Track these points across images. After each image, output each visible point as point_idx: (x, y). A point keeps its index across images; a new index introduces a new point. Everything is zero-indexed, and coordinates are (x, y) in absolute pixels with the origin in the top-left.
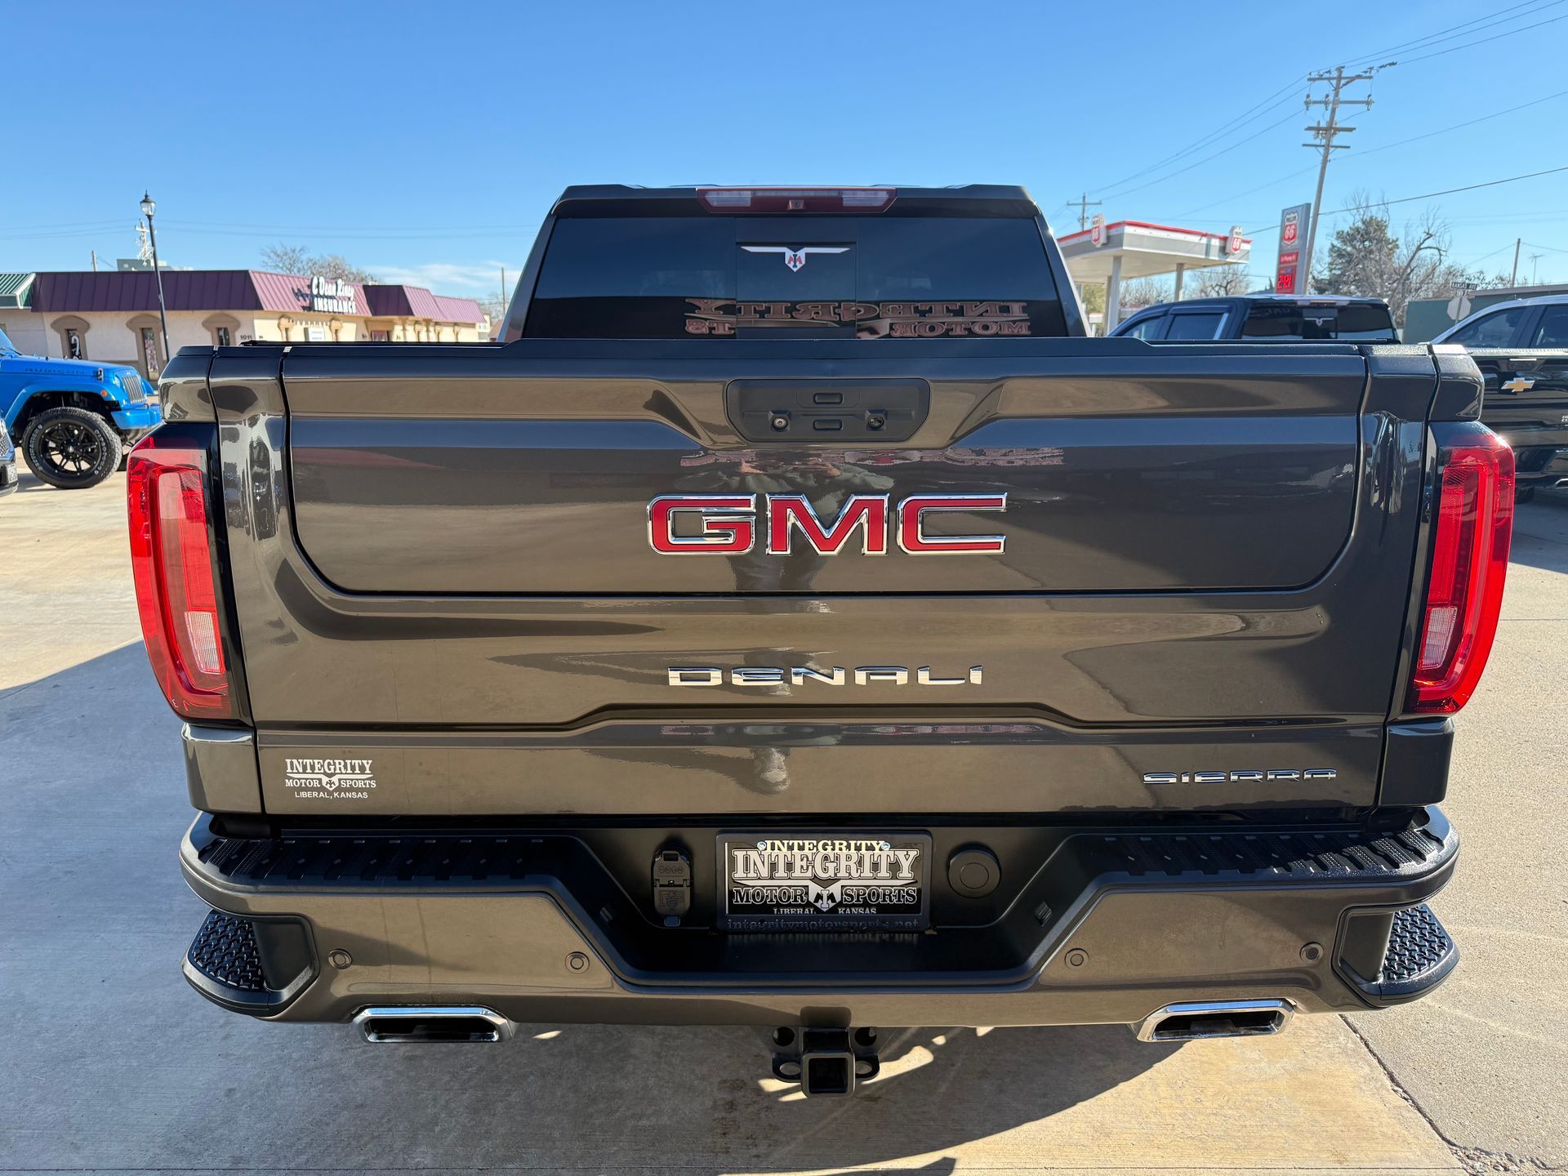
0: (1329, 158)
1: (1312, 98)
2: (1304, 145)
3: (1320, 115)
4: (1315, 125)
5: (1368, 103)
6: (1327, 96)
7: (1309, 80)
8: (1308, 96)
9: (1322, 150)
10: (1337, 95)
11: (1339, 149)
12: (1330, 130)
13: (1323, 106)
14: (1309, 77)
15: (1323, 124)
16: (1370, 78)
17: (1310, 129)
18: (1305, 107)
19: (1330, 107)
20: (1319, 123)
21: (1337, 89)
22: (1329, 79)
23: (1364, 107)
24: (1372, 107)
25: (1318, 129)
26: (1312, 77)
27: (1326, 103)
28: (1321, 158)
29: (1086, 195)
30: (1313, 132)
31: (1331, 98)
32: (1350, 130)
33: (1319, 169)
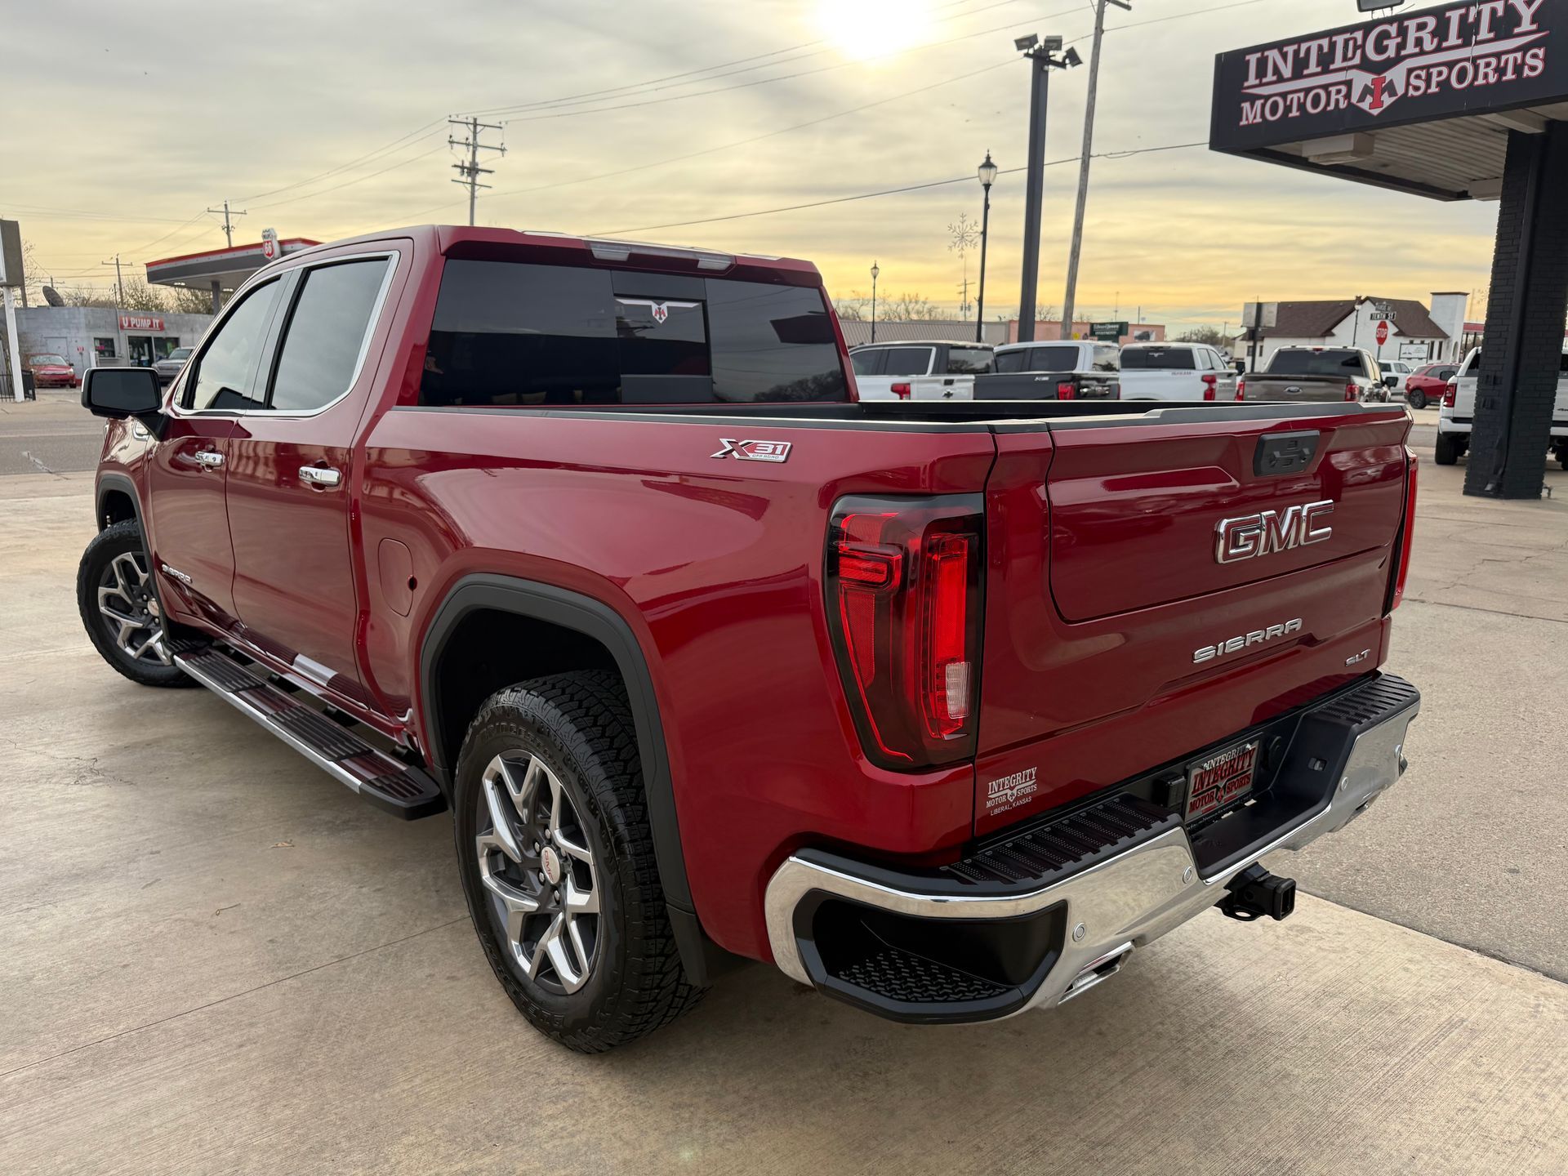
0: (476, 194)
1: (455, 139)
2: (453, 181)
3: (464, 156)
4: (460, 164)
5: (503, 150)
6: (467, 139)
7: (450, 121)
8: (451, 137)
9: (469, 187)
10: (475, 138)
11: (482, 188)
12: (473, 170)
13: (464, 147)
14: (449, 119)
15: (467, 164)
16: (501, 128)
17: (455, 166)
18: (449, 145)
19: (471, 148)
20: (463, 162)
21: (475, 133)
22: (467, 123)
23: (499, 152)
24: (506, 152)
25: (462, 168)
26: (452, 119)
27: (468, 145)
28: (470, 194)
29: (228, 203)
30: (459, 170)
31: (471, 141)
32: (490, 172)
33: (469, 202)
